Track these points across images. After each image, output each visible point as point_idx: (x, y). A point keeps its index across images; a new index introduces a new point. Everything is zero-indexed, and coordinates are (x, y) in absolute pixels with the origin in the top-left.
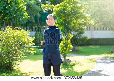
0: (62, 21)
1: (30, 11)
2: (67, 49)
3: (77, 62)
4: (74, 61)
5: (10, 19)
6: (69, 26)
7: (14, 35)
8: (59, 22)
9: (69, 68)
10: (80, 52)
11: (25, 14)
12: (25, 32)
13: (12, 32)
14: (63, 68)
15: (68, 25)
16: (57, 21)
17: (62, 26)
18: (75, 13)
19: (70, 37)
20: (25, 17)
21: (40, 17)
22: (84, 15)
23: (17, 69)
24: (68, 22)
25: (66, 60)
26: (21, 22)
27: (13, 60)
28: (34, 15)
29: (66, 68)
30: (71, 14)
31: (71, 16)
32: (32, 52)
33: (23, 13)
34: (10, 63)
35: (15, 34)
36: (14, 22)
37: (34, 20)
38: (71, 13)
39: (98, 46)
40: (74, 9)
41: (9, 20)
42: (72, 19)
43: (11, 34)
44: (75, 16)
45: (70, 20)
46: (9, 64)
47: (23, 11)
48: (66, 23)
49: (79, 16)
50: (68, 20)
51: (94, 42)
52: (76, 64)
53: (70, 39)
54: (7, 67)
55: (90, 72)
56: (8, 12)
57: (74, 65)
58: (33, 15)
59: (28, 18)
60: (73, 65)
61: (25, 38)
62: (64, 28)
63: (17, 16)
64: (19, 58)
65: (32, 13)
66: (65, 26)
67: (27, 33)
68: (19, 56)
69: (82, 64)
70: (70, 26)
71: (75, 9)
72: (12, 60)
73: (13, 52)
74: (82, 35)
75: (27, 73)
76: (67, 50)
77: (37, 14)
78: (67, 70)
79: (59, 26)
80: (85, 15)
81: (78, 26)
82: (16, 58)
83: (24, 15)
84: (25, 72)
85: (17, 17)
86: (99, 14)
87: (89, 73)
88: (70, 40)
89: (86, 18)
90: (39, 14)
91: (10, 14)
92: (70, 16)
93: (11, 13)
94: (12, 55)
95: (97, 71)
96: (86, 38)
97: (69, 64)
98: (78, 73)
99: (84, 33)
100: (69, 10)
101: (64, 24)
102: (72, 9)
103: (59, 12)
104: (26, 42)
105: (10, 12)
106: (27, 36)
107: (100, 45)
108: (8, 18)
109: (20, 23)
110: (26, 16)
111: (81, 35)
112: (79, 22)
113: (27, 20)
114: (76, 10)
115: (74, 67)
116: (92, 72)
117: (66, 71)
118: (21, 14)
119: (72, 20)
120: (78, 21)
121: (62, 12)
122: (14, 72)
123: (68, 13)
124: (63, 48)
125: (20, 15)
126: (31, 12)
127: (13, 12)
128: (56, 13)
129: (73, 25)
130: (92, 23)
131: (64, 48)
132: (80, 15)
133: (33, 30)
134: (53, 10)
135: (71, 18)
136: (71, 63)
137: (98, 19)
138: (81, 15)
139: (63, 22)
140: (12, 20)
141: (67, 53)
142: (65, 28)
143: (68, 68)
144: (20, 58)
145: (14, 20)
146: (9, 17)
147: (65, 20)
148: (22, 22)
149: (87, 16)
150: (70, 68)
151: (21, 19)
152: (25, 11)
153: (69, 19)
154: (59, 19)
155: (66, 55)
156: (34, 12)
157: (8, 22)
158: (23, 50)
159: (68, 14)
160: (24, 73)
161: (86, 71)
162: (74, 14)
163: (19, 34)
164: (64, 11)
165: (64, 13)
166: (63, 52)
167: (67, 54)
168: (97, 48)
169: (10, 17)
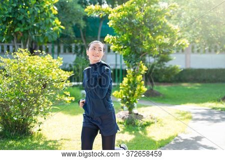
0: (125, 38)
1: (66, 15)
2: (136, 94)
3: (154, 119)
4: (149, 117)
5: (27, 32)
6: (140, 49)
7: (31, 66)
8: (121, 41)
9: (138, 130)
10: (161, 96)
11: (55, 23)
12: (53, 61)
13: (28, 60)
14: (127, 131)
15: (138, 47)
16: (117, 38)
17: (125, 48)
18: (151, 24)
19: (141, 71)
20: (54, 28)
21: (84, 27)
22: (168, 28)
23: (38, 133)
24: (138, 40)
25: (133, 116)
26: (47, 37)
27: (29, 115)
28: (72, 24)
29: (134, 130)
30: (144, 26)
31: (145, 30)
32: (68, 99)
33: (51, 21)
34: (24, 119)
35: (34, 64)
36: (33, 37)
37: (72, 33)
38: (143, 23)
39: (198, 84)
40: (150, 16)
41: (23, 34)
42: (147, 36)
43: (26, 65)
44: (152, 29)
45: (142, 36)
46: (23, 123)
47: (51, 15)
48: (134, 42)
49: (159, 29)
50: (138, 37)
51: (191, 76)
52: (152, 123)
53: (141, 74)
54: (19, 127)
55: (178, 140)
56: (21, 18)
57: (148, 124)
58: (71, 22)
59: (60, 30)
60: (145, 125)
61: (54, 72)
62: (130, 53)
63: (40, 26)
64: (42, 110)
65: (68, 20)
66: (131, 48)
67: (57, 62)
68: (41, 106)
69: (165, 124)
70: (142, 49)
71: (152, 15)
72: (27, 114)
73: (30, 99)
74: (167, 65)
75: (57, 140)
76: (135, 96)
77: (79, 22)
78: (134, 134)
79: (120, 48)
80: (170, 27)
81: (156, 49)
82: (35, 110)
83: (53, 24)
84: (52, 139)
85: (38, 29)
86: (200, 22)
87: (176, 143)
88: (141, 76)
89: (173, 33)
90: (82, 20)
91: (26, 21)
92: (143, 29)
93: (28, 21)
94: (29, 104)
95: (192, 139)
96: (174, 69)
97: (138, 122)
98: (155, 142)
99: (170, 60)
100: (139, 19)
101: (130, 45)
102: (145, 16)
103: (120, 21)
104: (55, 80)
105: (25, 18)
106: (57, 69)
107: (204, 81)
108: (22, 30)
109: (45, 40)
110: (58, 25)
111: (165, 63)
112: (160, 40)
113: (59, 33)
114: (153, 19)
115: (147, 128)
116: (182, 141)
117: (133, 136)
118: (48, 22)
119: (145, 37)
120: (157, 38)
121: (125, 22)
122: (31, 138)
123: (139, 24)
124: (128, 92)
125: (46, 24)
126: (66, 17)
127: (31, 19)
128: (116, 23)
129: (148, 46)
130: (184, 44)
131: (130, 92)
132: (161, 27)
133: (71, 52)
134: (109, 17)
135: (144, 32)
136: (142, 122)
137: (198, 33)
138: (163, 28)
139: (129, 41)
140: (30, 34)
141: (135, 101)
142: (132, 54)
143: (137, 132)
144: (44, 110)
145: (32, 33)
146: (24, 27)
147: (131, 38)
148: (50, 37)
149: (175, 30)
150: (140, 132)
151: (46, 33)
152: (55, 15)
153: (139, 35)
154: (119, 35)
155: (133, 106)
156: (74, 17)
157: (21, 38)
158: (49, 94)
159: (138, 26)
160: (50, 141)
161: (170, 138)
162: (149, 25)
163: (42, 65)
164: (130, 21)
165: (131, 24)
166: (128, 100)
167: (134, 103)
168: (197, 88)
169: (26, 29)
